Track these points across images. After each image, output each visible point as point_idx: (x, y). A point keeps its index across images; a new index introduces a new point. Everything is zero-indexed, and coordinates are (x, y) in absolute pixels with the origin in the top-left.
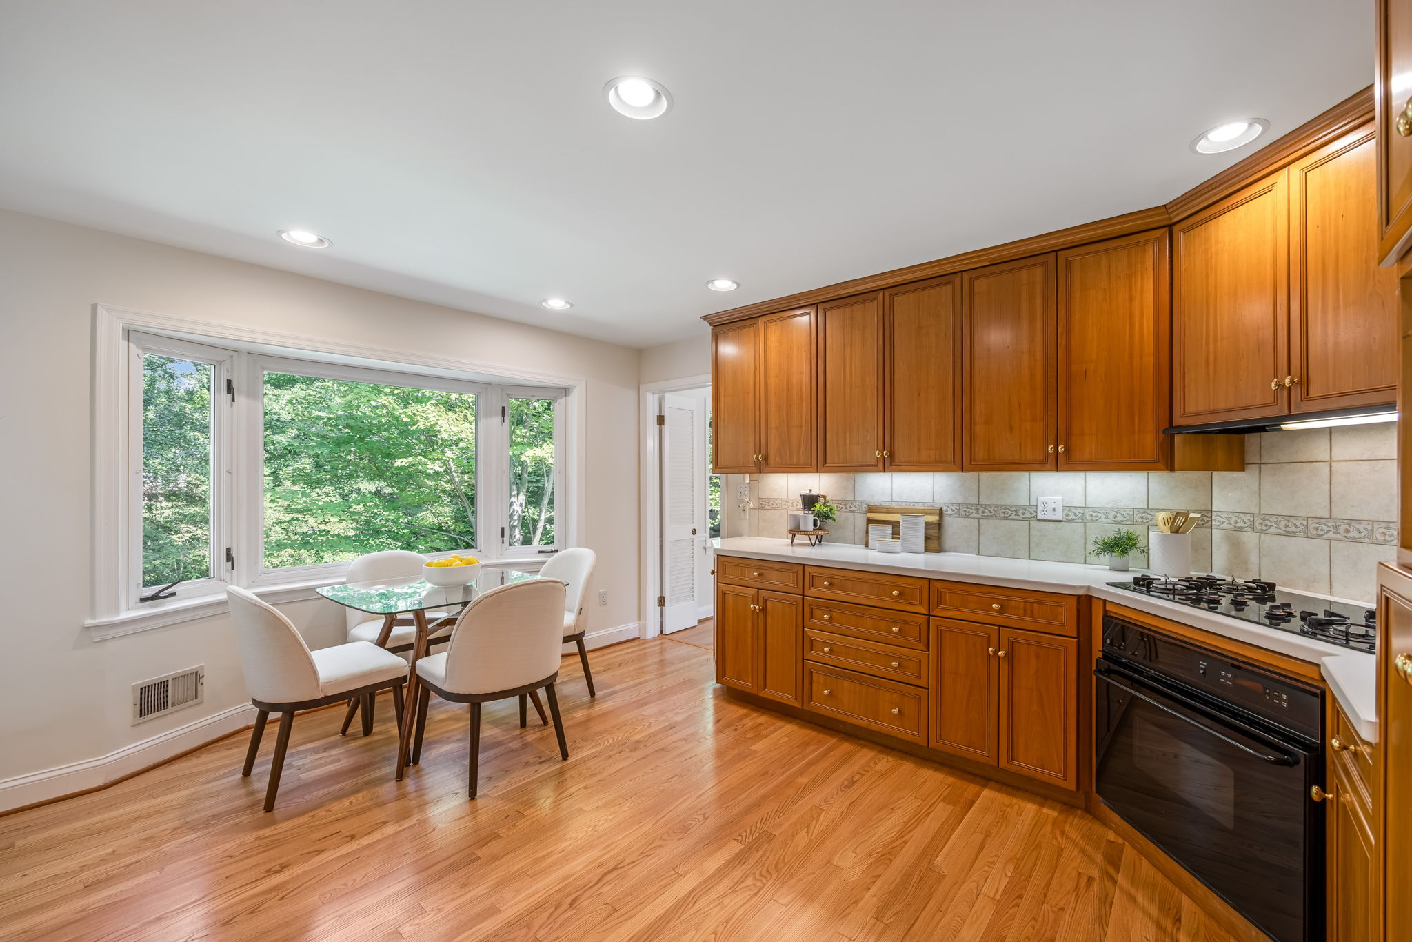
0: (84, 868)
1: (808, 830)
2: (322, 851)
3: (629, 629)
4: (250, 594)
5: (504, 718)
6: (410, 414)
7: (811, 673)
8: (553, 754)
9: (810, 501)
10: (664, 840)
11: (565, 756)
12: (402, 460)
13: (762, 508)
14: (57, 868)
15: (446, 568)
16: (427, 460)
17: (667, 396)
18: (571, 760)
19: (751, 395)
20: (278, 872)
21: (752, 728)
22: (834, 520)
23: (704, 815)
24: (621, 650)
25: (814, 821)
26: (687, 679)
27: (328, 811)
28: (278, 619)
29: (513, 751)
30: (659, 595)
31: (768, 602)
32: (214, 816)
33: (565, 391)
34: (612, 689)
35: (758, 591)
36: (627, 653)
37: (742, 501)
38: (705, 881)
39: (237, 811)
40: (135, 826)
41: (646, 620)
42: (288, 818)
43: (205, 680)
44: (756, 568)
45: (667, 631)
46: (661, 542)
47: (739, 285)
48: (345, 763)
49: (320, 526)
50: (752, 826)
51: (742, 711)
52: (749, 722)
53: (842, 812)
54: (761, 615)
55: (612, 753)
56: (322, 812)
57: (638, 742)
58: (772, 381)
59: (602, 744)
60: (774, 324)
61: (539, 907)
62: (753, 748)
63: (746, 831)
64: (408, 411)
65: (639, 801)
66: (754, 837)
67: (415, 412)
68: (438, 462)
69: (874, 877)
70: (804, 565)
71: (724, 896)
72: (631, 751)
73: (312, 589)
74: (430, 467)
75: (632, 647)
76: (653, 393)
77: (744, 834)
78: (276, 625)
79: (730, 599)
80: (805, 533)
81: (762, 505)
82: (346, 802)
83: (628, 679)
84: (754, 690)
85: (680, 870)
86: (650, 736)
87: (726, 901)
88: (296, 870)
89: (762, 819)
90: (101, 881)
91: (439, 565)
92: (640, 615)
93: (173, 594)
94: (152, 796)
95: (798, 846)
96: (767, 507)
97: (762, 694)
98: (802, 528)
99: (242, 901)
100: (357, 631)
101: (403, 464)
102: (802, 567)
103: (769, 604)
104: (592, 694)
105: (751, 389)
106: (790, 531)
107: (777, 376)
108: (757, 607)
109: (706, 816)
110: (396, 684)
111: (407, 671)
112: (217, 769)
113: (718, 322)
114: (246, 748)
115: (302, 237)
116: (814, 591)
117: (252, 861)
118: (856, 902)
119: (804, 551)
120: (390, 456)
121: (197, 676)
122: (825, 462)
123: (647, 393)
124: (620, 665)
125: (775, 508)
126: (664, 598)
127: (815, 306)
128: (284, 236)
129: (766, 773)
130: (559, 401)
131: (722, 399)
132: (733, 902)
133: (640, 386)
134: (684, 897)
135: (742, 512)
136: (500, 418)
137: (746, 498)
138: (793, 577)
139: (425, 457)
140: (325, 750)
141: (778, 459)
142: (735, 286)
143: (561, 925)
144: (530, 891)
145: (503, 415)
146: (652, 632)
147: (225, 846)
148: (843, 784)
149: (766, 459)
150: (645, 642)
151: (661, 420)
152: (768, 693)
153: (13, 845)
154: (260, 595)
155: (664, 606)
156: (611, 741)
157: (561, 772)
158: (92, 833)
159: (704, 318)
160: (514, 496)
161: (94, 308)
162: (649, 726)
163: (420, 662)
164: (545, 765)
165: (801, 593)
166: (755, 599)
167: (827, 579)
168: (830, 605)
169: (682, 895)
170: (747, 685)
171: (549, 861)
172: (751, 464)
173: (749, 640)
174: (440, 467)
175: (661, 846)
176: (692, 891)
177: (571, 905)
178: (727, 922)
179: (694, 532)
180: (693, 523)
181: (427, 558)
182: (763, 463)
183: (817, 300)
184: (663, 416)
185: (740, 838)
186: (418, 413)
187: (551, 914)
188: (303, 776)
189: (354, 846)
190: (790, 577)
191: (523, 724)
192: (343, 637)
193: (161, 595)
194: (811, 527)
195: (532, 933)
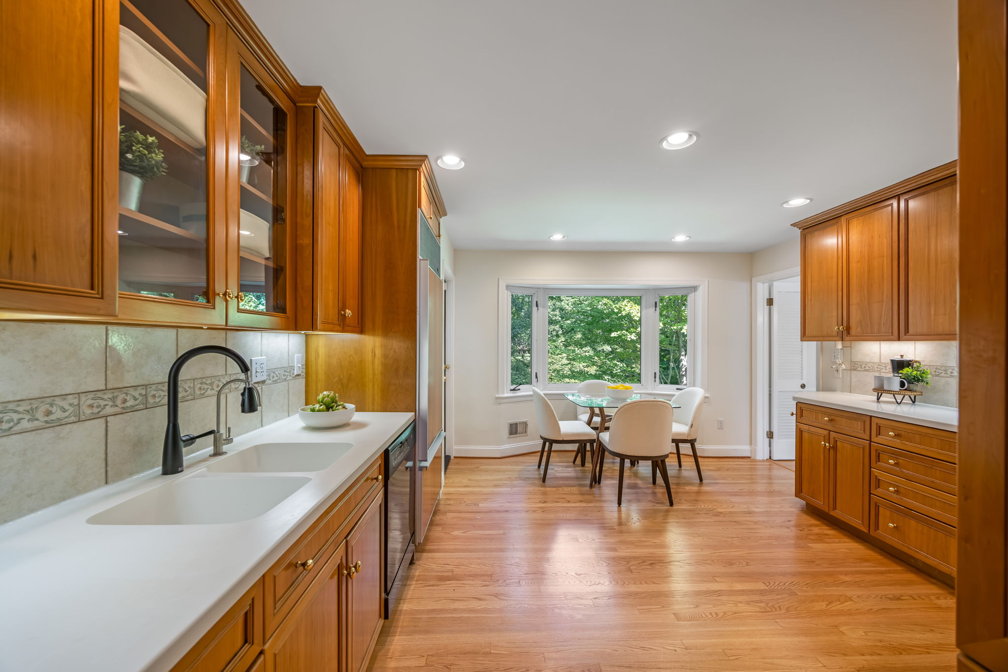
0: (494, 480)
1: (829, 604)
2: (558, 502)
3: (743, 449)
4: (542, 393)
5: (646, 477)
6: (618, 307)
7: (877, 507)
8: (665, 502)
9: (899, 365)
10: (714, 563)
11: (671, 504)
12: (615, 333)
13: (855, 370)
14: (488, 477)
15: (615, 390)
16: (627, 333)
17: (775, 283)
18: (675, 507)
19: (835, 280)
20: (543, 503)
21: (817, 534)
22: (927, 383)
23: (747, 563)
24: (733, 461)
25: (839, 603)
26: (776, 490)
27: (563, 489)
28: (549, 405)
29: (645, 493)
30: (768, 430)
31: (838, 442)
32: (528, 478)
33: (694, 289)
34: (716, 481)
35: (829, 432)
36: (737, 464)
37: (835, 363)
38: (730, 591)
39: (534, 478)
40: (507, 473)
41: (756, 445)
42: (550, 487)
43: (528, 426)
44: (828, 415)
45: (775, 457)
46: (770, 391)
47: (811, 200)
48: (573, 474)
49: (585, 369)
50: (781, 582)
51: (814, 522)
52: (816, 530)
53: (872, 609)
54: (832, 451)
55: (701, 512)
56: (560, 489)
57: (721, 513)
58: (854, 265)
59: (696, 506)
60: (855, 219)
61: (635, 558)
62: (810, 545)
63: (775, 583)
64: (617, 306)
65: (707, 540)
66: (779, 588)
67: (621, 306)
68: (634, 334)
69: (874, 652)
70: (871, 416)
71: (741, 602)
72: (713, 515)
73: (563, 395)
74: (629, 337)
75: (742, 462)
76: (763, 283)
77: (772, 584)
78: (547, 405)
79: (806, 436)
80: (889, 392)
81: (854, 367)
82: (569, 489)
83: (731, 479)
84: (825, 509)
85: (717, 579)
86: (730, 512)
87: (739, 605)
88: (549, 505)
89: (792, 583)
90: (499, 486)
91: (613, 388)
92: (752, 441)
93: (519, 389)
94: (512, 465)
95: (813, 607)
96: (859, 369)
97: (832, 513)
98: (886, 388)
99: (531, 507)
100: (580, 417)
101: (615, 335)
102: (869, 418)
103: (839, 443)
104: (701, 480)
105: (835, 275)
106: (874, 390)
107: (858, 262)
108: (827, 444)
109: (749, 564)
110: (592, 442)
111: (595, 437)
112: (531, 463)
113: (805, 226)
114: (538, 458)
115: (557, 237)
116: (881, 439)
117: (536, 496)
118: (845, 655)
119: (888, 407)
120: (610, 331)
121: (525, 424)
122: (907, 331)
123: (758, 283)
124: (728, 470)
125: (867, 370)
126: (772, 432)
127: (897, 198)
128: (551, 238)
129: (813, 562)
130: (690, 295)
131: (809, 284)
132: (742, 607)
133: (753, 279)
134: (713, 591)
135: (835, 372)
136: (654, 309)
137: (839, 361)
138: (861, 425)
139: (627, 331)
140: (566, 467)
141: (859, 329)
142: (809, 201)
143: (643, 569)
144: (634, 550)
145: (656, 307)
146: (762, 454)
147: (530, 489)
148: (886, 595)
149: (848, 329)
150: (755, 461)
151: (770, 302)
152: (837, 514)
153: (478, 467)
154: (544, 394)
155: (772, 438)
156: (703, 506)
157: (667, 511)
158: (496, 471)
159: (794, 225)
160: (683, 355)
161: (499, 279)
162: (732, 507)
163: (601, 434)
164: (660, 505)
165: (868, 439)
166: (827, 438)
167: (893, 430)
168: (896, 453)
169: (712, 589)
170: (820, 503)
171: (646, 544)
172: (835, 333)
173: (822, 469)
174: (635, 337)
175: (710, 564)
176: (719, 591)
177: (650, 564)
178: (735, 613)
179: (803, 386)
180: (802, 379)
181: (611, 385)
182: (845, 333)
183: (899, 192)
184: (772, 299)
185: (768, 584)
186: (622, 307)
187: (639, 563)
188: (557, 474)
189: (568, 505)
190: (859, 425)
191: (654, 482)
192: (576, 418)
193: (516, 389)
194: (896, 387)
195: (629, 565)
